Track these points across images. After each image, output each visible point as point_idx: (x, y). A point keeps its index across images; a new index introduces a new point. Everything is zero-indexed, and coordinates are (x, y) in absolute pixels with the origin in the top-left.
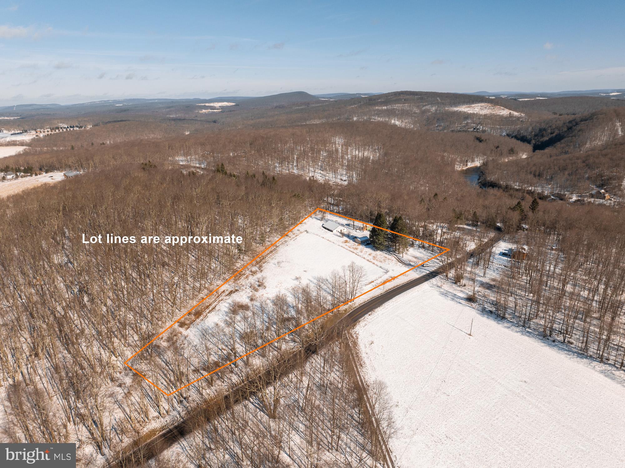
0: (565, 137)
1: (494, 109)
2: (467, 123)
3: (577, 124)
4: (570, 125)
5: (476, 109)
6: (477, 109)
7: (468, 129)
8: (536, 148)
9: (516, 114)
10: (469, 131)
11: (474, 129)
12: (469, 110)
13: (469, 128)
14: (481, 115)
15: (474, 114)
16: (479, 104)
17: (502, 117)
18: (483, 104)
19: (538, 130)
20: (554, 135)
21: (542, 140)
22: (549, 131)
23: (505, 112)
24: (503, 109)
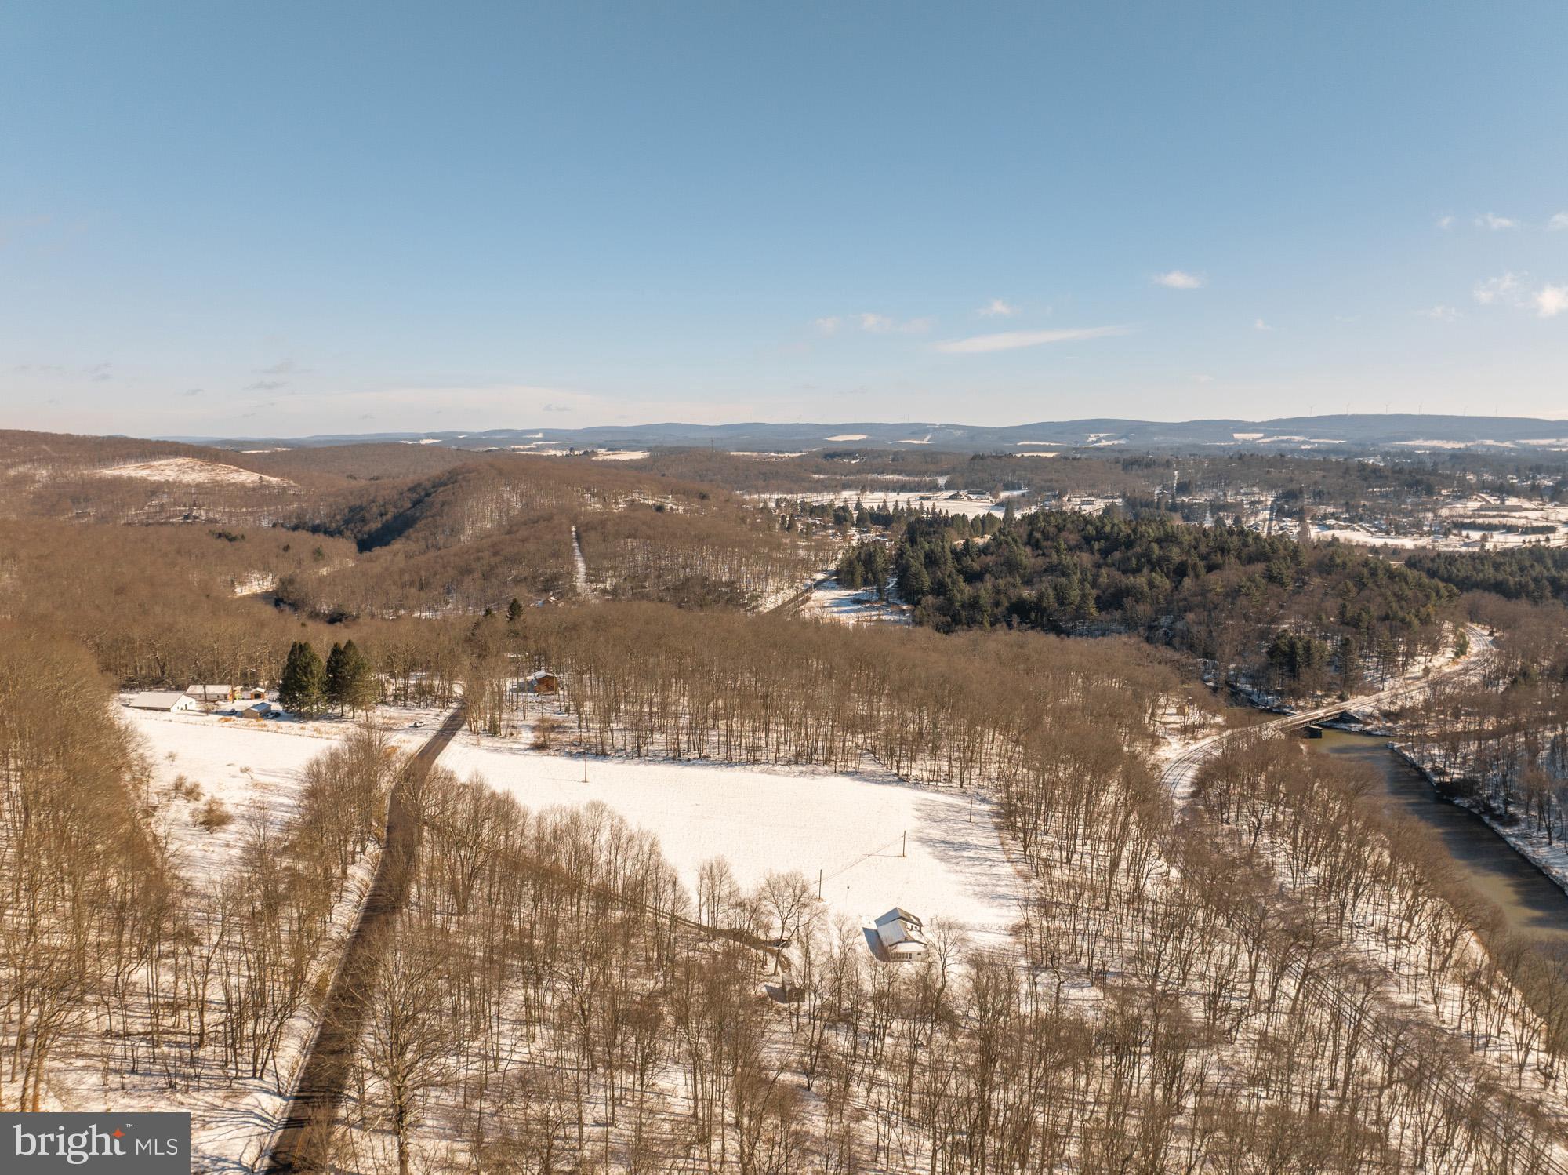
0: (418, 518)
1: (213, 470)
2: (162, 505)
3: (428, 495)
4: (415, 496)
5: (167, 472)
6: (165, 471)
7: (170, 517)
8: (364, 545)
9: (274, 480)
10: (173, 524)
11: (186, 517)
12: (148, 475)
13: (173, 517)
14: (189, 485)
15: (167, 482)
16: (172, 461)
17: (242, 486)
18: (180, 460)
19: (346, 510)
20: (389, 516)
21: (366, 529)
22: (375, 510)
23: (247, 477)
24: (237, 471)
